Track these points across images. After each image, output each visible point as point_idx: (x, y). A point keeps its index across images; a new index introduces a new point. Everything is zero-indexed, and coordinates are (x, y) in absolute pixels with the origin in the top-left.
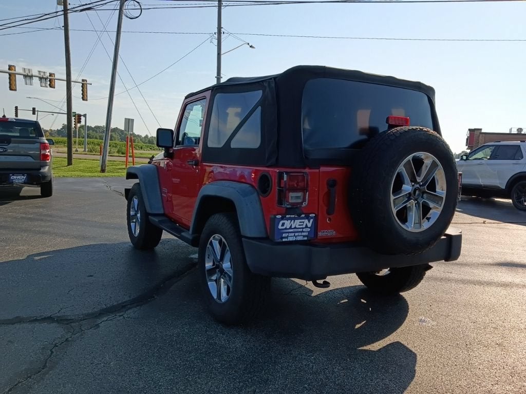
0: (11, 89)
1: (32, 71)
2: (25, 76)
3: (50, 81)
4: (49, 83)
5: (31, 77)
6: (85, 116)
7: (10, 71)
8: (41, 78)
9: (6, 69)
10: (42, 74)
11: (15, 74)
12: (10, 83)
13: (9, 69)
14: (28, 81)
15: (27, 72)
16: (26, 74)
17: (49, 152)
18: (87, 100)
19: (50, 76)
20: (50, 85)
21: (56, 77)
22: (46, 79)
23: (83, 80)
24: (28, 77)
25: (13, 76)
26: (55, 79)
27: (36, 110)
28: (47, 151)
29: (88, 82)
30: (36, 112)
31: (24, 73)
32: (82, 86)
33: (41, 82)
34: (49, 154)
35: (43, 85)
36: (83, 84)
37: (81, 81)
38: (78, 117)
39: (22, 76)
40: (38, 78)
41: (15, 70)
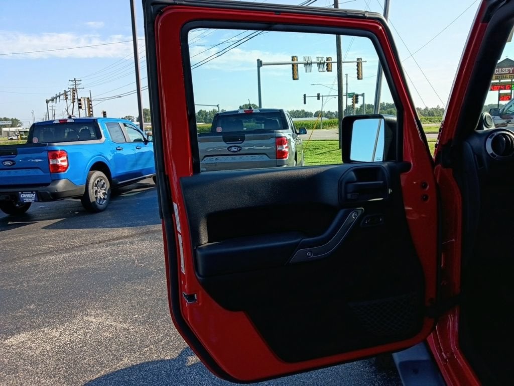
0: (294, 79)
1: (311, 58)
2: (306, 64)
3: (328, 65)
4: (326, 67)
5: (310, 64)
6: (363, 95)
7: (293, 62)
8: (319, 64)
9: (290, 60)
10: (320, 59)
11: (297, 64)
12: (293, 73)
13: (292, 60)
14: (308, 69)
15: (307, 60)
16: (306, 62)
17: (286, 147)
18: (362, 79)
19: (327, 60)
20: (327, 69)
22: (323, 64)
23: (358, 59)
24: (308, 64)
25: (295, 66)
26: (331, 62)
27: (321, 95)
28: (284, 146)
29: (363, 60)
30: (321, 98)
31: (305, 62)
32: (357, 65)
33: (319, 68)
34: (287, 150)
35: (321, 70)
36: (358, 63)
37: (356, 60)
38: (355, 98)
39: (303, 65)
40: (316, 64)
41: (297, 60)
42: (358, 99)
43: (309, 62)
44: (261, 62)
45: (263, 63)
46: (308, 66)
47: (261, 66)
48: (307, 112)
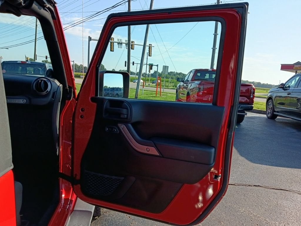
0: (111, 50)
1: (122, 40)
2: (118, 43)
3: (132, 45)
5: (121, 43)
6: (157, 66)
10: (127, 42)
11: (113, 43)
12: (111, 47)
13: (111, 40)
14: (120, 46)
15: (119, 41)
16: (119, 42)
18: (151, 56)
19: (132, 43)
20: (131, 48)
21: (135, 43)
23: (150, 45)
26: (134, 45)
27: (134, 63)
29: (152, 46)
32: (149, 48)
33: (127, 46)
36: (149, 47)
37: (148, 45)
38: (151, 66)
39: (117, 43)
40: (125, 44)
41: (114, 40)
42: (152, 67)
43: (120, 42)
44: (91, 38)
45: (92, 39)
46: (120, 44)
47: (91, 40)
48: (132, 72)
